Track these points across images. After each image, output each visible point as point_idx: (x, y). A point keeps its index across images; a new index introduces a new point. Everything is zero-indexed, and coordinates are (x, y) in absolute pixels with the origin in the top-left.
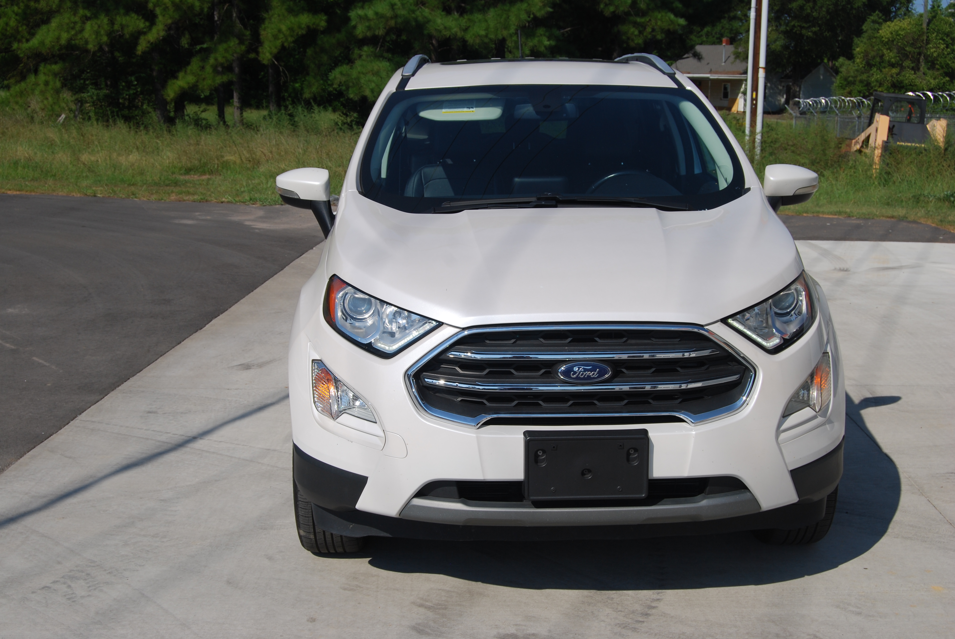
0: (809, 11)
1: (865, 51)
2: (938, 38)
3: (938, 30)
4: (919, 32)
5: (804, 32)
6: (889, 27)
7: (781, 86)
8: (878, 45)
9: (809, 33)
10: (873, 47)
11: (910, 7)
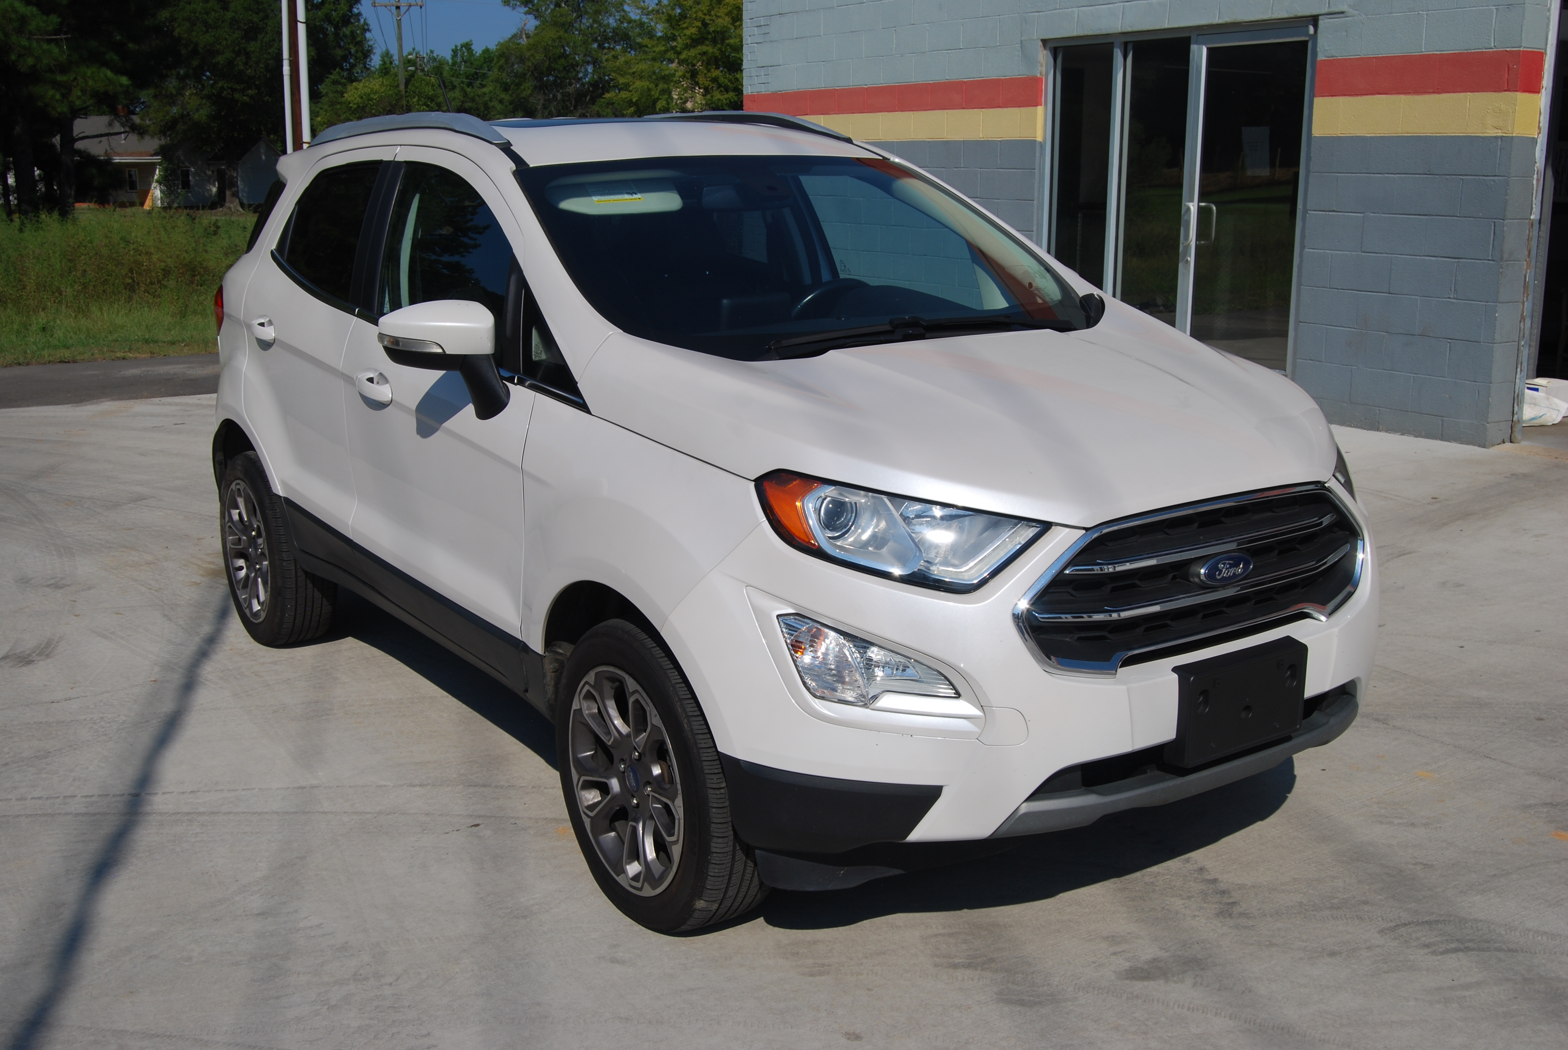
0: (241, 67)
1: (328, 121)
2: (420, 103)
3: (419, 92)
4: (397, 96)
5: (237, 96)
6: (356, 89)
7: (209, 170)
8: (345, 113)
9: (245, 98)
10: (339, 116)
11: (368, 63)
